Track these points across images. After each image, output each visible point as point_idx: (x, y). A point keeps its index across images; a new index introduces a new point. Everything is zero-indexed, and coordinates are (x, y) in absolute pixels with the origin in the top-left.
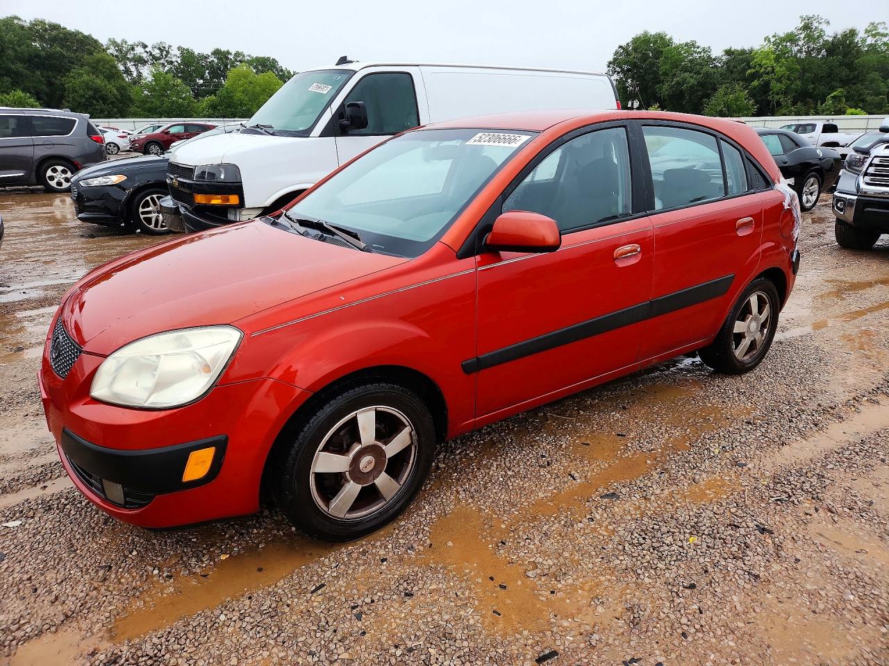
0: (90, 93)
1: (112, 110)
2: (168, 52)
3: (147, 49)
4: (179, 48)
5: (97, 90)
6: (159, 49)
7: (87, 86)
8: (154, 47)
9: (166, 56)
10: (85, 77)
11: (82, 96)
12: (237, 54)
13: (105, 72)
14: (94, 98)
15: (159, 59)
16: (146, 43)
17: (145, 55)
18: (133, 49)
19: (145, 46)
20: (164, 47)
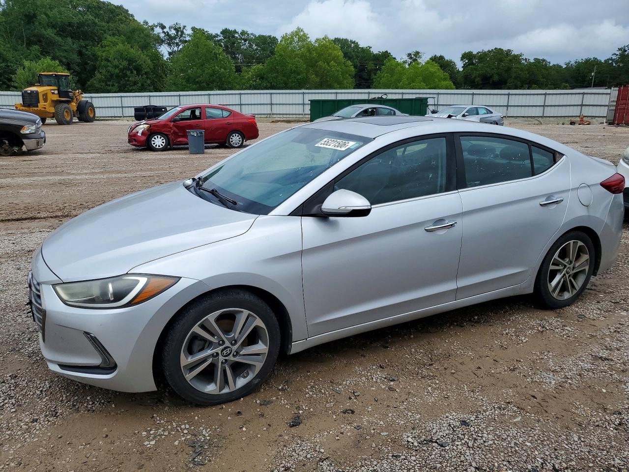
0: (125, 63)
1: (146, 82)
2: (182, 32)
3: (165, 30)
4: (193, 29)
5: (131, 61)
6: (175, 29)
7: (121, 56)
8: (170, 28)
9: (181, 36)
10: (120, 46)
11: (116, 67)
12: (243, 33)
13: (140, 41)
14: (128, 69)
15: (175, 38)
16: (165, 24)
17: (162, 35)
18: (153, 29)
19: (163, 27)
20: (180, 28)
